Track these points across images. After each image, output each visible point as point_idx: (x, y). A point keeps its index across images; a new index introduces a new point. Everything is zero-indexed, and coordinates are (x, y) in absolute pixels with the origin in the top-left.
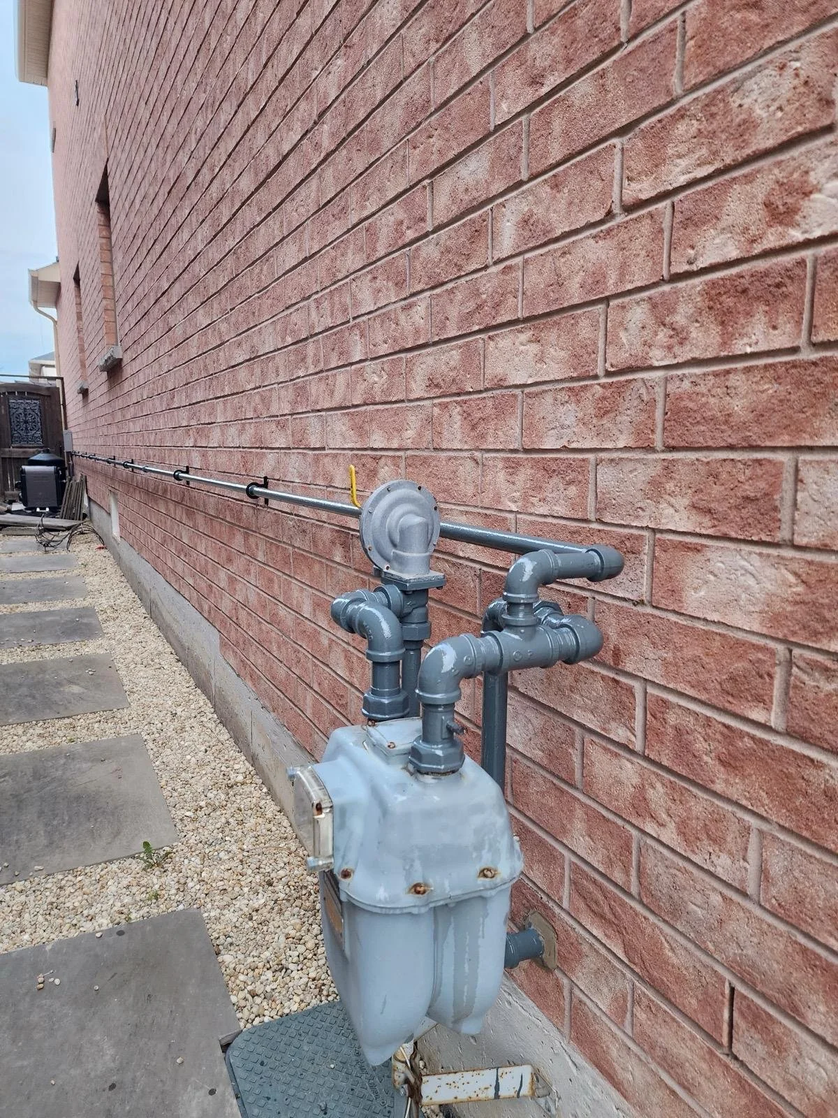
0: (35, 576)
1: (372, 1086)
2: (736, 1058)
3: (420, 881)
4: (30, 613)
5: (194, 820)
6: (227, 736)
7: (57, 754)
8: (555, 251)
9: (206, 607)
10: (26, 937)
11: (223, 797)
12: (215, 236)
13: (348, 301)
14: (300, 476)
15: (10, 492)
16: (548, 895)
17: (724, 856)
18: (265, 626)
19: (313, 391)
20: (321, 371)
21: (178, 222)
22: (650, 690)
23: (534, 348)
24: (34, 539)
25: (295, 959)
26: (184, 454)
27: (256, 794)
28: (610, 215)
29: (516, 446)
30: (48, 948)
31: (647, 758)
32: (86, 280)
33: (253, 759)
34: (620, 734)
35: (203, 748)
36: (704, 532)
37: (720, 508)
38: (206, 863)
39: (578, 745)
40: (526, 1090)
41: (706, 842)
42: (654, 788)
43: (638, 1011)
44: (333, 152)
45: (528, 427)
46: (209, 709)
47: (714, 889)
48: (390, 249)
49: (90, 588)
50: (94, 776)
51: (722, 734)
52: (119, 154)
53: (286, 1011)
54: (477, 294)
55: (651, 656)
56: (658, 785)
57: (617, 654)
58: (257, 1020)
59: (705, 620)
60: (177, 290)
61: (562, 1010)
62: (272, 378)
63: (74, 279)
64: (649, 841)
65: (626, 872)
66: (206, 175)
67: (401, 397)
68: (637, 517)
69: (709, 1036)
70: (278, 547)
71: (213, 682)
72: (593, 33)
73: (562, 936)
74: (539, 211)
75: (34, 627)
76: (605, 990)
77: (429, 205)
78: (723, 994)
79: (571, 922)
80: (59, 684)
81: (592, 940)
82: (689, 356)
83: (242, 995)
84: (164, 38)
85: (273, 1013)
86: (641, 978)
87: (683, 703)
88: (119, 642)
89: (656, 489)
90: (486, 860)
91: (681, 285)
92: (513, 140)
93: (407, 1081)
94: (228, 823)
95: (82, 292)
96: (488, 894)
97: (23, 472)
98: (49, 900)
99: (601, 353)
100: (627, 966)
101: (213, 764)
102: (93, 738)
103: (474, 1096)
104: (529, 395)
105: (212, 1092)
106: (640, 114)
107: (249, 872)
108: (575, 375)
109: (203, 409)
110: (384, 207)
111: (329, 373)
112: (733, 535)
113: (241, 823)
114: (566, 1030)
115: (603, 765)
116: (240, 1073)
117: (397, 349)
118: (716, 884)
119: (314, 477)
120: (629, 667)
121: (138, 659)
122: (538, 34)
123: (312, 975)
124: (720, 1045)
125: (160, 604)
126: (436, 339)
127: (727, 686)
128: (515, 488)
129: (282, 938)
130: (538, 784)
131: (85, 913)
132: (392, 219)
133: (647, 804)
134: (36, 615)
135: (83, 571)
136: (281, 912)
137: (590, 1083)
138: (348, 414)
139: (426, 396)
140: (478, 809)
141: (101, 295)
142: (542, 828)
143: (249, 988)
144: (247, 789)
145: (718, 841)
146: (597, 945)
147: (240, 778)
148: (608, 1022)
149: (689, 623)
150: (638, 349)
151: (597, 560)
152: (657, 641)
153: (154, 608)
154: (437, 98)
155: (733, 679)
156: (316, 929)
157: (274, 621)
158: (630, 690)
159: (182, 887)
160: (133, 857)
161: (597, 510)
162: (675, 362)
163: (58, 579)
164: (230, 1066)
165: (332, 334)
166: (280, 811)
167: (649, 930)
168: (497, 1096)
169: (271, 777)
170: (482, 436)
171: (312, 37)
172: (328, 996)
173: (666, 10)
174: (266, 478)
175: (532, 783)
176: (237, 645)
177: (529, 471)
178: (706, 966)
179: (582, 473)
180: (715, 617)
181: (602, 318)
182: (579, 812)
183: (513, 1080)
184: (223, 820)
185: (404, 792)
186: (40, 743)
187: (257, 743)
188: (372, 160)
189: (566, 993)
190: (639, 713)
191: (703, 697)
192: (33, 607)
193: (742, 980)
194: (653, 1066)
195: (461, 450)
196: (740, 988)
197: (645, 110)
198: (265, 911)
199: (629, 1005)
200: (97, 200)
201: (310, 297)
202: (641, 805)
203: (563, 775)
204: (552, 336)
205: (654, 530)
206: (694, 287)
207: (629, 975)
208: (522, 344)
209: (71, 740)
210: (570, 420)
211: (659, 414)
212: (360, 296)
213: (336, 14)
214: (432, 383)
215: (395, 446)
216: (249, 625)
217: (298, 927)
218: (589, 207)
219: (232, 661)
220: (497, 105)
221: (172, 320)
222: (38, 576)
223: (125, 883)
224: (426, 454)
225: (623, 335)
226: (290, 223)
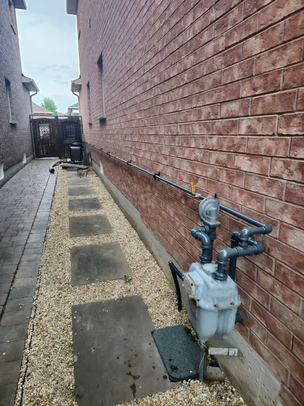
0: (78, 186)
1: (192, 348)
2: (293, 353)
3: (216, 304)
4: (80, 199)
5: (137, 270)
6: (143, 244)
7: (96, 246)
8: (258, 138)
9: (136, 204)
10: (97, 298)
11: (144, 263)
12: (144, 92)
13: (191, 129)
14: (171, 175)
15: (66, 155)
16: (245, 307)
17: (294, 305)
18: (157, 215)
19: (177, 151)
20: (180, 146)
21: (130, 82)
22: (277, 261)
23: (249, 162)
24: (76, 172)
25: (169, 312)
26: (129, 156)
27: (154, 263)
28: (274, 135)
29: (243, 187)
30: (103, 302)
31: (275, 278)
32: (92, 88)
33: (152, 253)
34: (268, 270)
35: (136, 247)
36: (294, 225)
37: (299, 220)
38: (141, 283)
39: (256, 271)
40: (236, 355)
41: (289, 301)
42: (276, 285)
43: (268, 339)
44: (188, 83)
45: (246, 183)
46: (136, 235)
47: (291, 313)
48: (206, 119)
49: (96, 191)
50: (107, 254)
51: (295, 276)
52: (107, 51)
53: (167, 326)
54: (233, 142)
55: (278, 253)
56: (278, 285)
57: (269, 250)
58: (159, 328)
59: (293, 247)
60: (129, 104)
61: (248, 336)
62: (163, 143)
63: (87, 85)
64: (274, 298)
65: (268, 304)
66: (141, 72)
67: (207, 162)
68: (277, 216)
69: (286, 347)
70: (162, 193)
71: (138, 227)
72: (272, 84)
73: (249, 318)
74: (253, 126)
75: (82, 204)
76: (260, 333)
77: (219, 111)
78: (291, 338)
79: (251, 315)
80: (93, 224)
81: (257, 320)
82: (294, 179)
83: (155, 320)
84: (126, 21)
85: (164, 326)
86: (270, 331)
87: (286, 266)
88: (108, 211)
89: (282, 210)
90: (232, 301)
91: (292, 160)
92: (247, 103)
93: (204, 348)
94: (146, 271)
95: (90, 91)
96: (232, 309)
97: (71, 149)
98: (101, 289)
99: (269, 170)
100: (266, 328)
101: (140, 253)
102: (105, 242)
103: (222, 354)
104: (248, 175)
105: (150, 344)
106: (284, 111)
107: (154, 286)
108: (261, 174)
109: (137, 144)
110: (204, 106)
111: (183, 148)
112: (302, 228)
113: (150, 272)
114: (248, 341)
115: (263, 277)
116: (156, 340)
117: (207, 148)
118: (291, 312)
119: (176, 176)
120: (272, 254)
121: (114, 217)
122: (256, 77)
123: (174, 317)
124: (289, 349)
125: (119, 199)
126: (219, 150)
127: (298, 265)
128: (242, 198)
129: (165, 306)
130: (244, 278)
131: (111, 293)
132: (207, 110)
133: (274, 289)
134: (82, 200)
135: (92, 185)
136: (163, 299)
137: (254, 355)
138: (189, 162)
139: (215, 164)
140: (231, 289)
141: (98, 95)
142: (245, 290)
143: (157, 319)
144: (151, 261)
145: (292, 301)
146: (258, 321)
147: (148, 258)
148: (260, 341)
149: (289, 247)
150: (279, 172)
151: (265, 229)
152: (280, 249)
153: (116, 200)
154: (223, 82)
155: (299, 263)
156: (174, 305)
157: (160, 214)
158: (272, 260)
159: (136, 289)
160: (121, 279)
161: (266, 211)
162: (290, 179)
163: (85, 187)
164: (154, 338)
165: (185, 137)
166: (161, 269)
167: (273, 320)
168: (228, 355)
169: (158, 259)
170: (232, 181)
171: (182, 45)
172: (178, 323)
173: (293, 87)
174: (159, 172)
175: (242, 278)
176: (147, 218)
177: (246, 195)
178: (287, 331)
179: (262, 200)
180: (296, 247)
181: (270, 161)
182: (255, 288)
183: (233, 352)
184: (145, 271)
185: (213, 283)
186: (91, 242)
187: (153, 248)
188: (201, 91)
189: (249, 332)
190: (274, 266)
191: (291, 266)
192: (81, 197)
193: (296, 335)
194: (272, 353)
195: (225, 183)
196: (295, 337)
197: (286, 111)
198: (159, 298)
199: (266, 337)
200: (97, 63)
201: (177, 123)
202: (273, 289)
203: (251, 277)
204: (255, 161)
205: (281, 221)
206: (296, 162)
207: (266, 330)
208: (246, 160)
209: (99, 242)
210: (259, 185)
211: (284, 191)
212: (195, 129)
213: (192, 42)
214: (217, 161)
215: (204, 175)
216: (151, 214)
217: (169, 304)
218: (268, 130)
219: (145, 222)
220: (242, 91)
221: (126, 112)
222: (80, 186)
223: (120, 286)
224: (214, 181)
225: (275, 167)
226: (172, 98)
